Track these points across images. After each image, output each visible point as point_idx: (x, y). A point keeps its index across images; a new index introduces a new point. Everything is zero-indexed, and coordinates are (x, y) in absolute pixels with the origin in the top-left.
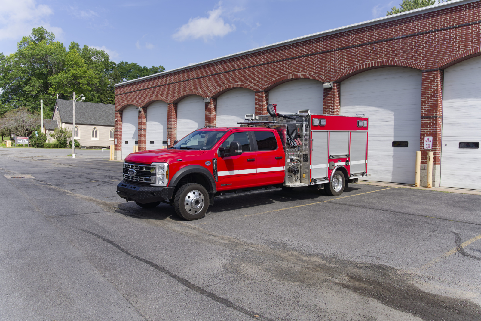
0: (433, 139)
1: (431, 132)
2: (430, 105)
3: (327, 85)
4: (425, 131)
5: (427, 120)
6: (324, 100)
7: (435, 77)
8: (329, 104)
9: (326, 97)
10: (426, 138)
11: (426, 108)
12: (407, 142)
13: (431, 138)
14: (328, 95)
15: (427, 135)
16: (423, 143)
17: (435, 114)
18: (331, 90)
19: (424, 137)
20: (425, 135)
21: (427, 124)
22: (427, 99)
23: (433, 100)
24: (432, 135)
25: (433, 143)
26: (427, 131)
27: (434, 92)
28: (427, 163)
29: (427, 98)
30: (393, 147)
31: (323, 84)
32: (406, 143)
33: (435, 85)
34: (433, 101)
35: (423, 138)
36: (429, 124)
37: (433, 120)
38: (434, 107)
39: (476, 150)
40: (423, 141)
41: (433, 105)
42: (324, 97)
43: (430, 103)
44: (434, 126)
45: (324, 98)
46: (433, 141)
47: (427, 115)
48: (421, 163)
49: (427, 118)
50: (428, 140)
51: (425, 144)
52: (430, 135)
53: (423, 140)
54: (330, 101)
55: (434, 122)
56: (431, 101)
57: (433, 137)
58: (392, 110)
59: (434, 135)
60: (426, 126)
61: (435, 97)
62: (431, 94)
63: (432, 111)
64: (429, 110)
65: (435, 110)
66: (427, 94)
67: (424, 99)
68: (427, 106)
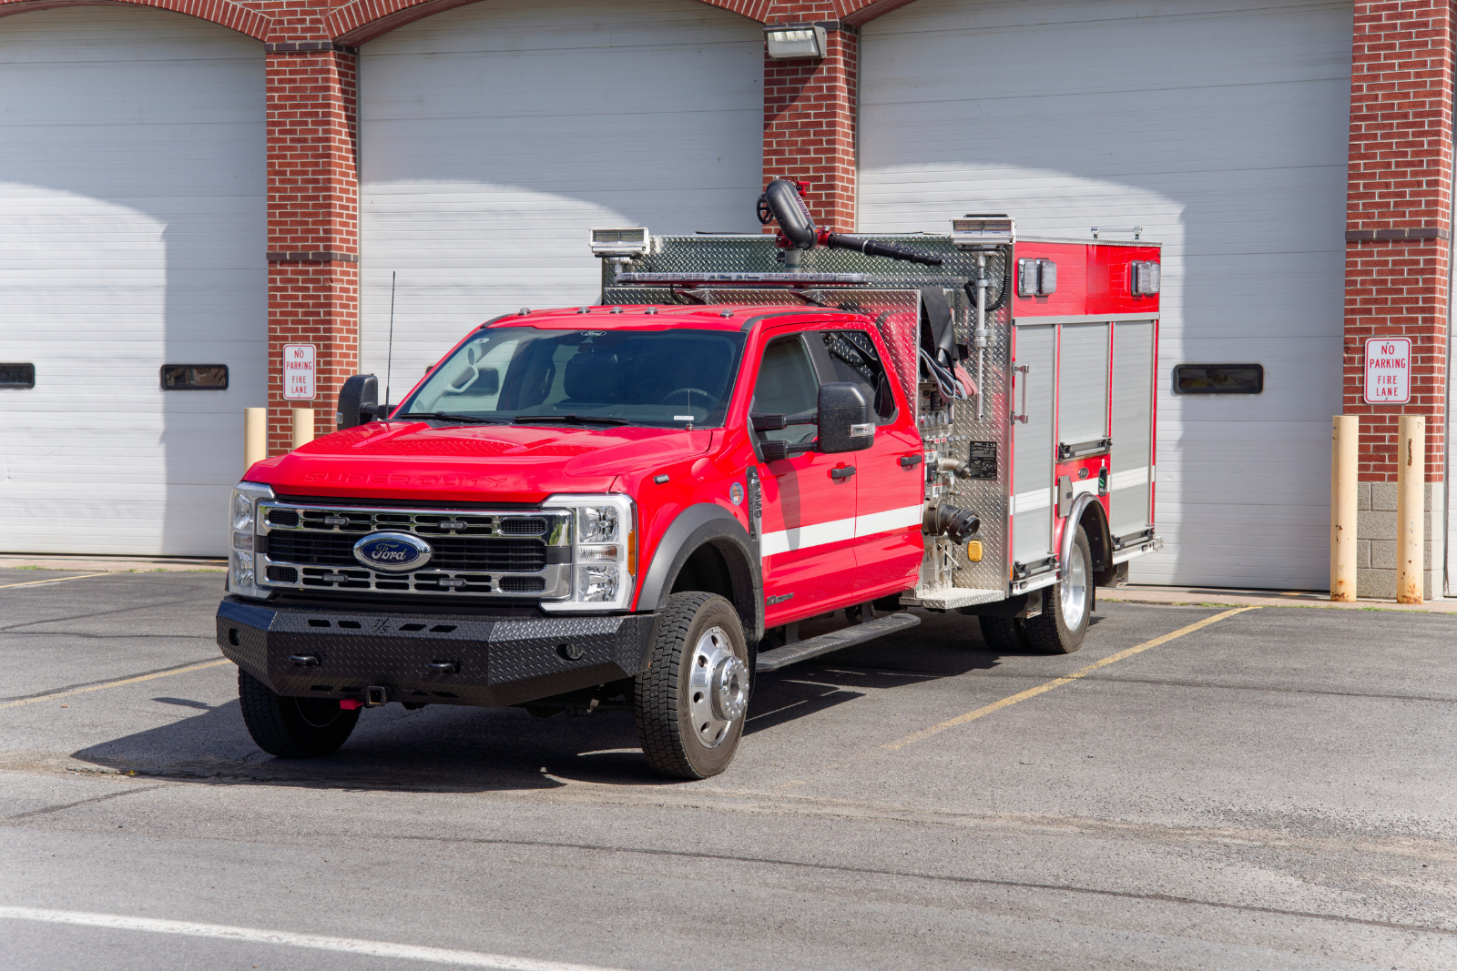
0: (1415, 350)
1: (1405, 314)
2: (1395, 175)
3: (790, 41)
4: (1369, 311)
5: (1380, 254)
6: (766, 126)
7: (1426, 24)
8: (800, 151)
9: (781, 109)
10: (1374, 348)
11: (1378, 186)
12: (1258, 369)
13: (1402, 348)
14: (793, 99)
15: (1382, 331)
16: (1362, 370)
17: (1423, 219)
18: (812, 71)
19: (1362, 341)
20: (1368, 331)
21: (1380, 273)
22: (1379, 140)
23: (1411, 144)
24: (1409, 330)
25: (1415, 370)
26: (1379, 311)
27: (1423, 104)
28: (1393, 478)
29: (1379, 132)
30: (1179, 397)
31: (766, 33)
32: (1251, 375)
33: (1424, 64)
34: (1416, 154)
35: (1357, 345)
36: (1392, 272)
37: (1412, 253)
38: (1419, 184)
40: (1363, 360)
41: (1414, 174)
42: (767, 109)
43: (1398, 164)
44: (1417, 280)
45: (767, 118)
46: (1415, 360)
47: (1378, 224)
48: (1361, 478)
49: (1382, 241)
50: (1387, 357)
51: (1372, 373)
52: (1395, 332)
53: (1357, 356)
54: (808, 134)
55: (1417, 262)
56: (1405, 154)
57: (1414, 340)
58: (1172, 195)
59: (1420, 330)
60: (1374, 282)
61: (1426, 128)
62: (1406, 116)
63: (1411, 204)
64: (1392, 201)
65: (1423, 199)
66: (1384, 117)
67: (1367, 139)
68: (1380, 178)
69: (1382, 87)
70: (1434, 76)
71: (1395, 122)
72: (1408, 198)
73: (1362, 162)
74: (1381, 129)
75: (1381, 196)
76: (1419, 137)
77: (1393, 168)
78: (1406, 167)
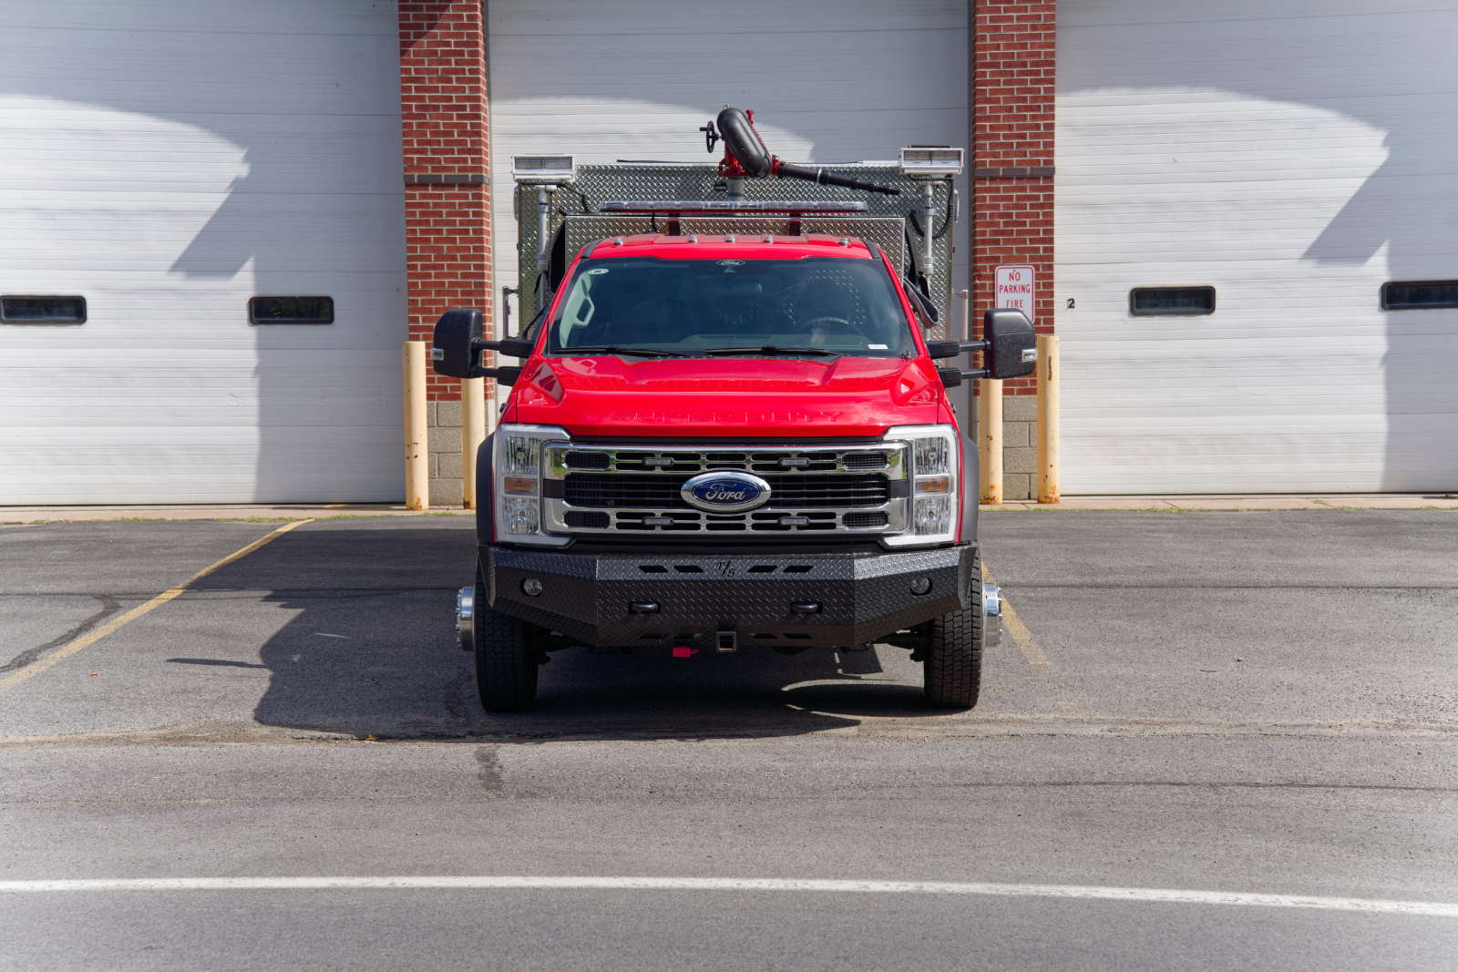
0: (1038, 277)
1: (1028, 245)
2: (1017, 118)
4: (997, 242)
5: (1006, 189)
6: (403, 53)
8: (441, 80)
9: (418, 36)
10: (1003, 275)
11: (1002, 128)
13: (1026, 275)
14: (431, 27)
15: (1010, 260)
16: (993, 295)
17: (1042, 159)
19: (992, 269)
20: (997, 259)
21: (1006, 207)
22: (1002, 86)
23: (1030, 91)
24: (1032, 259)
25: (1038, 294)
26: (1006, 241)
27: (1039, 54)
28: (1023, 392)
29: (1002, 79)
33: (1039, 18)
34: (1034, 99)
35: (988, 272)
36: (1016, 207)
37: (1032, 189)
38: (1038, 127)
39: (1203, 320)
40: (993, 286)
41: (1034, 117)
42: (402, 36)
43: (1019, 109)
44: (1038, 215)
45: (403, 44)
46: (1038, 286)
47: (1004, 163)
49: (1007, 179)
50: (1014, 283)
51: (1002, 299)
52: (1020, 260)
53: (988, 283)
54: (449, 62)
55: (1037, 198)
56: (1024, 99)
57: (1037, 268)
59: (1042, 258)
60: (1002, 215)
61: (1042, 76)
62: (1024, 64)
63: (1031, 145)
64: (1015, 141)
65: (1041, 141)
66: (1006, 65)
67: (992, 85)
68: (1004, 121)
69: (1003, 37)
70: (1047, 30)
71: (1015, 70)
72: (1028, 140)
73: (988, 106)
74: (1003, 76)
75: (1006, 137)
76: (1036, 84)
77: (1015, 112)
78: (1026, 111)
